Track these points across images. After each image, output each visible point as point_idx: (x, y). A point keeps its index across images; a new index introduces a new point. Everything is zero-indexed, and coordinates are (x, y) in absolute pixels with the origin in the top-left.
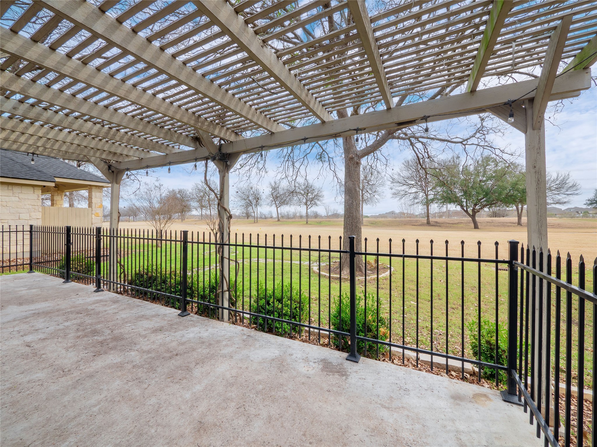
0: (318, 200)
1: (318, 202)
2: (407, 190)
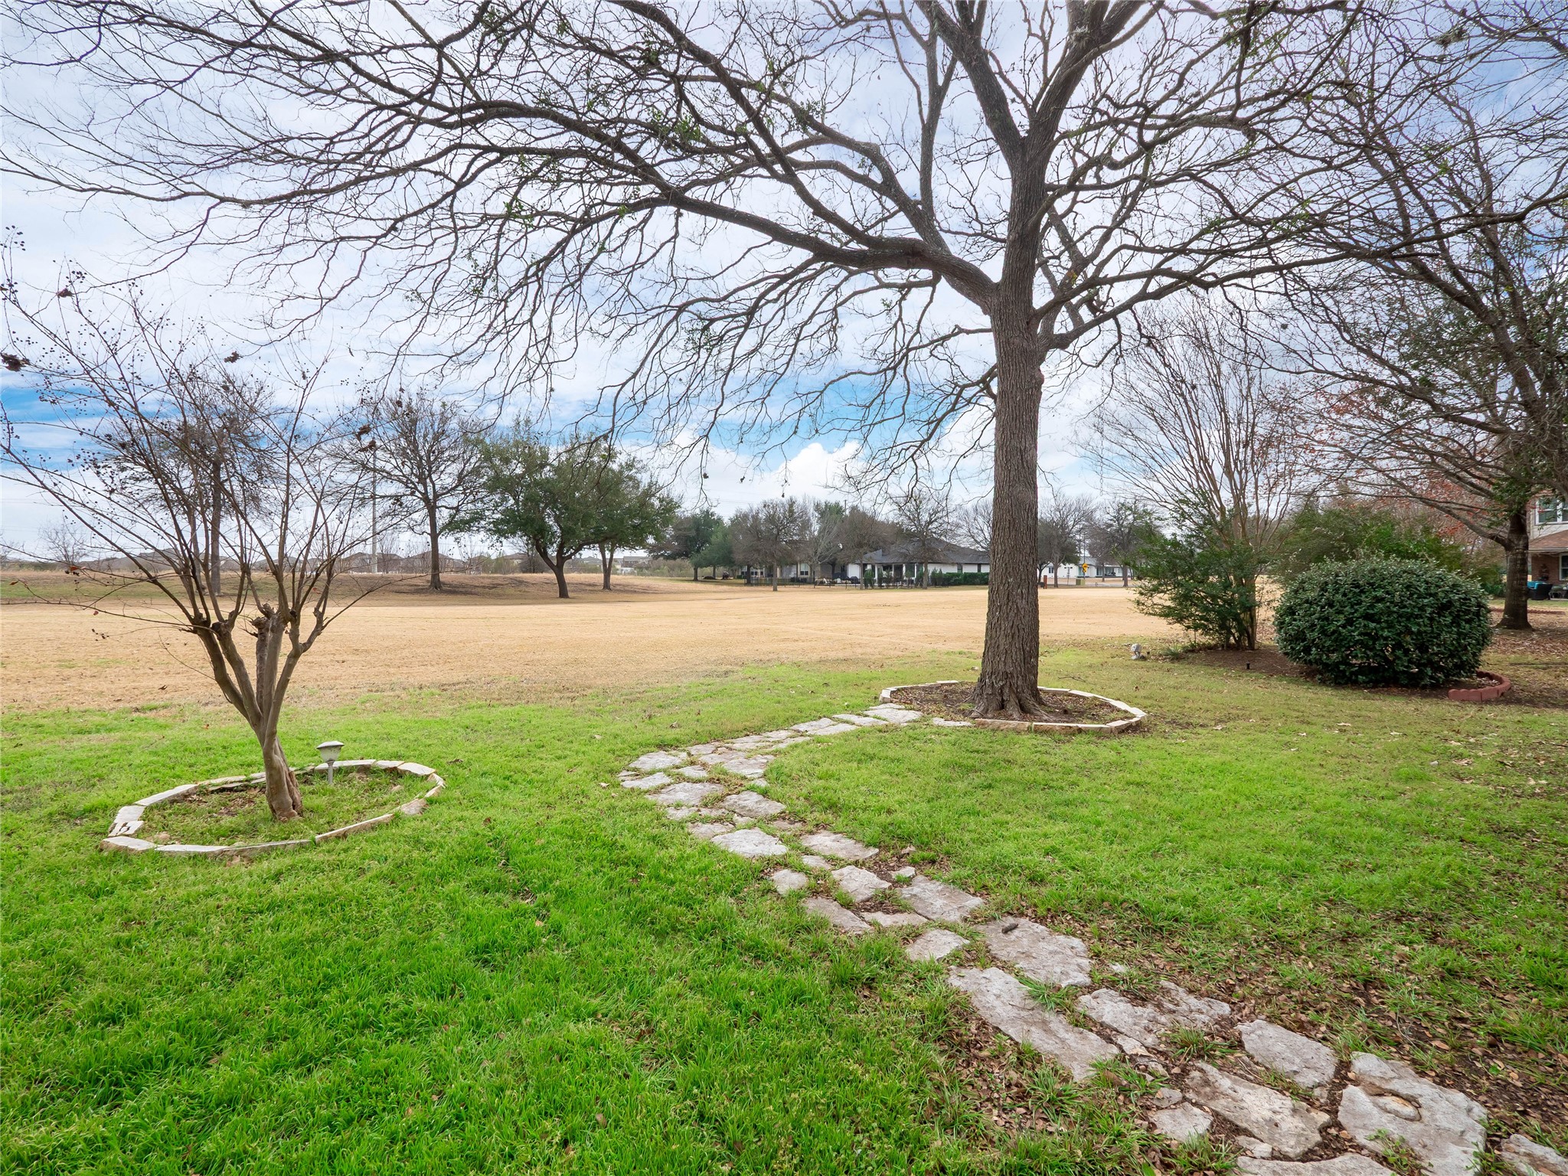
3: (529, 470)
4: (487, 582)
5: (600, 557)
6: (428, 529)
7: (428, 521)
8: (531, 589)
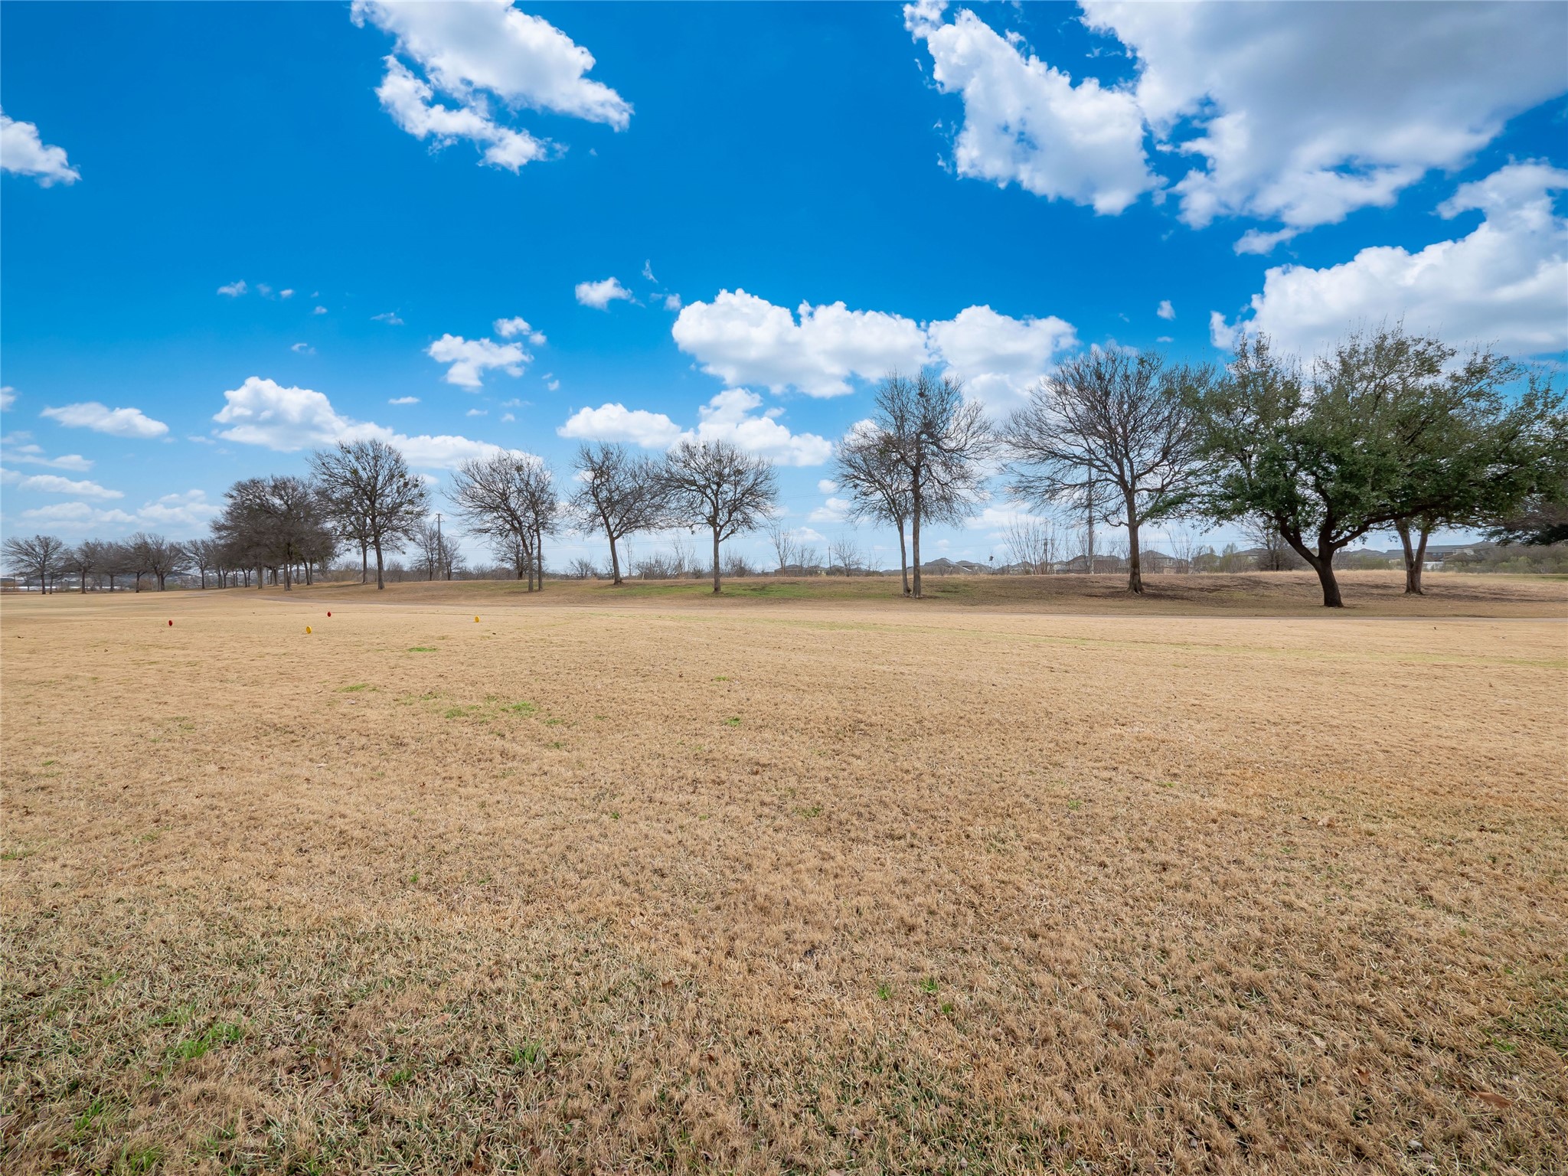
0: (757, 507)
1: (756, 517)
3: (1265, 416)
4: (1207, 583)
5: (1399, 546)
6: (1126, 519)
7: (1125, 509)
8: (1274, 593)
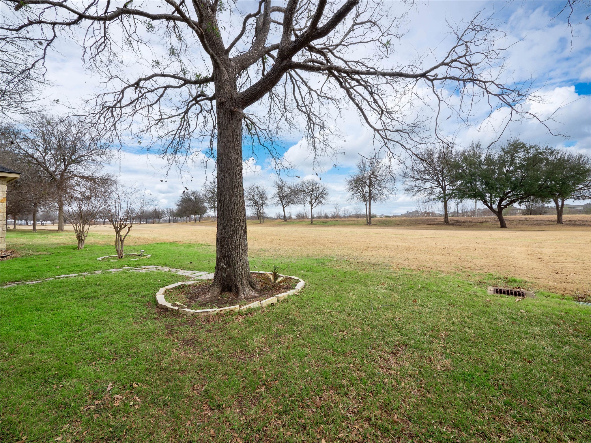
0: (323, 198)
1: (323, 201)
2: (421, 185)
